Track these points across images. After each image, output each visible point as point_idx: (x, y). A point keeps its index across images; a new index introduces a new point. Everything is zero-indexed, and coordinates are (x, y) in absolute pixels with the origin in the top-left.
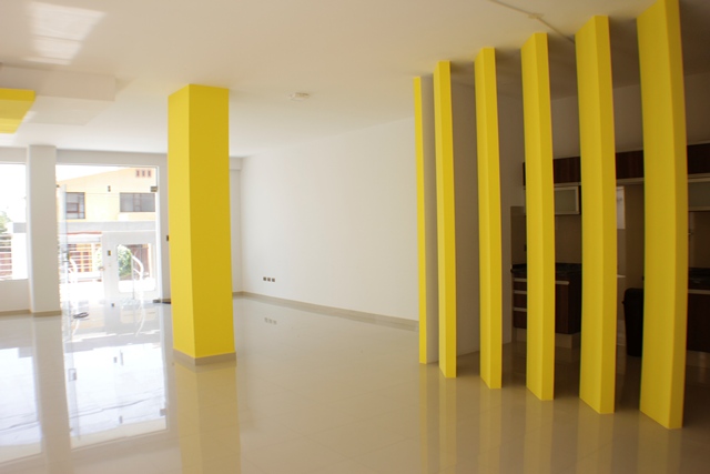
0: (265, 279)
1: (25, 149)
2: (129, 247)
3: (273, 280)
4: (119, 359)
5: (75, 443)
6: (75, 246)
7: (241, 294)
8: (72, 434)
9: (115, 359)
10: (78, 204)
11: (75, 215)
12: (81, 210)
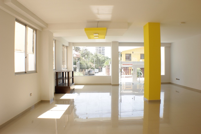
0: (177, 79)
1: (111, 43)
2: (141, 68)
3: (179, 80)
4: (134, 98)
5: (119, 119)
6: (128, 68)
7: (170, 83)
8: (119, 117)
9: (133, 98)
10: (129, 57)
11: (129, 60)
12: (130, 58)
